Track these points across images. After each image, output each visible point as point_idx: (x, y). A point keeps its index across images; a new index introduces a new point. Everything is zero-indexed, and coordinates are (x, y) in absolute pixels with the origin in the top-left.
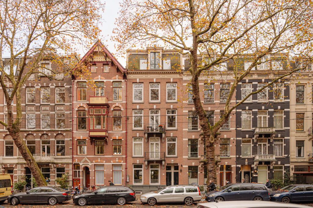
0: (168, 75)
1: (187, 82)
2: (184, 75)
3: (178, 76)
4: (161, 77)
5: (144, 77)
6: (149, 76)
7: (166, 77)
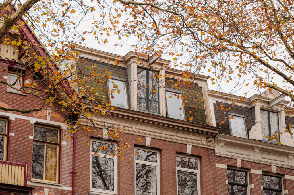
0: (179, 135)
1: (225, 160)
2: (218, 142)
3: (204, 142)
4: (163, 135)
5: (121, 127)
6: (135, 128)
7: (175, 137)
